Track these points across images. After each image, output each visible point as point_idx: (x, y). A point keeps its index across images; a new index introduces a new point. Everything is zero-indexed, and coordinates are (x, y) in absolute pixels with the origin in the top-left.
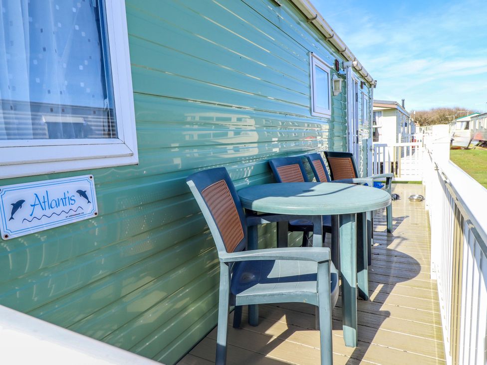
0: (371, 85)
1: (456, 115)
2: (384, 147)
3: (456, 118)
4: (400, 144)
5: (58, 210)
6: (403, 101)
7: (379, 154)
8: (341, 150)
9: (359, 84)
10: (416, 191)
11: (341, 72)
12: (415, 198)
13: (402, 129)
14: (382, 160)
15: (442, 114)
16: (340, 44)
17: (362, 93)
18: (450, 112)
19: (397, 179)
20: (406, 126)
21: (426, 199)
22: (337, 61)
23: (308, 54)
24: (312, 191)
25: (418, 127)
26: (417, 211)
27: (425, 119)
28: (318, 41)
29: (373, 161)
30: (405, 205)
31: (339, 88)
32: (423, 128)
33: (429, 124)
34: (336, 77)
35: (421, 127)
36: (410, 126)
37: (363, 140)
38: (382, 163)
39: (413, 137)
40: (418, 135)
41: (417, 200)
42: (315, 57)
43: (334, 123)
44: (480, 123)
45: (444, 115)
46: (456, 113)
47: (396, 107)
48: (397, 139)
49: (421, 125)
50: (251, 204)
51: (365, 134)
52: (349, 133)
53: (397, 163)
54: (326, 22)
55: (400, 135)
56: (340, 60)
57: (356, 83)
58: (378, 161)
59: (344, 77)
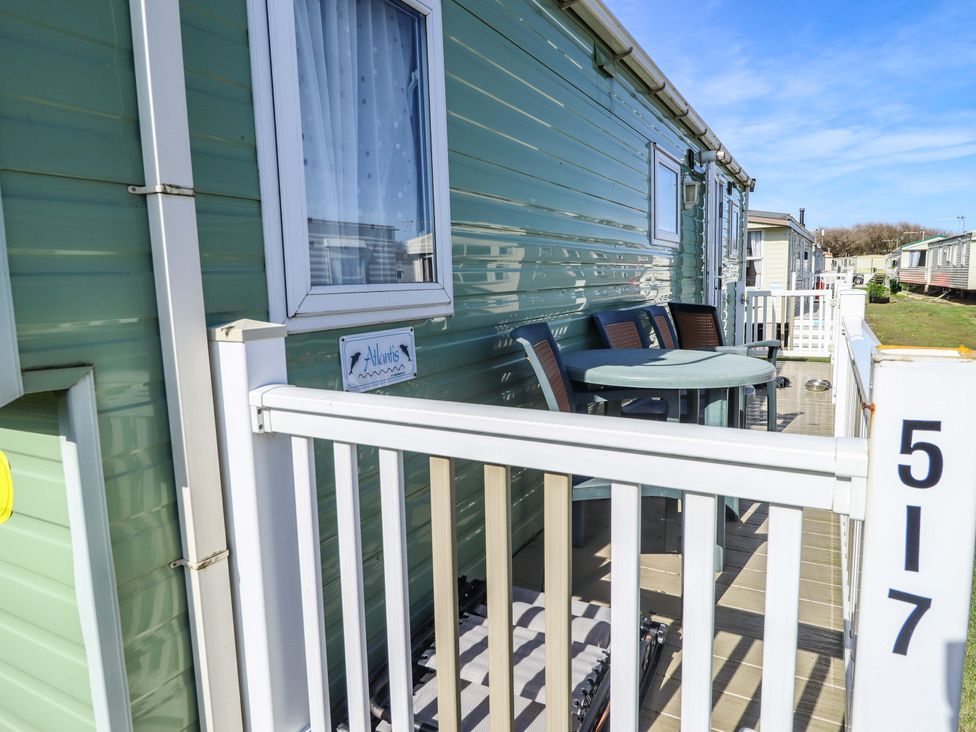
0: (746, 186)
1: (902, 238)
2: (765, 297)
3: (903, 243)
4: (794, 292)
5: (384, 367)
6: (802, 212)
7: (756, 308)
8: (692, 301)
9: (725, 186)
10: (818, 374)
11: (697, 168)
12: (817, 384)
13: (798, 263)
14: (760, 321)
15: (875, 235)
16: (698, 123)
17: (729, 201)
18: (892, 232)
19: (786, 353)
20: (806, 258)
21: (834, 386)
22: (690, 152)
23: (648, 146)
24: (663, 359)
25: (828, 260)
26: (820, 405)
27: (844, 244)
28: (661, 121)
29: (745, 321)
30: (799, 395)
31: (694, 197)
32: (839, 261)
33: (851, 253)
34: (688, 179)
35: (835, 259)
36: (813, 258)
37: (728, 284)
38: (760, 326)
39: (818, 278)
40: (828, 276)
41: (818, 387)
42: (660, 150)
43: (683, 255)
44: (945, 254)
45: (879, 238)
46: (901, 234)
47: (788, 223)
48: (789, 283)
49: (835, 255)
50: (583, 374)
51: (732, 274)
52: (707, 273)
53: (787, 326)
54: (677, 93)
55: (794, 276)
56: (696, 149)
57: (721, 186)
58: (753, 321)
59: (701, 177)
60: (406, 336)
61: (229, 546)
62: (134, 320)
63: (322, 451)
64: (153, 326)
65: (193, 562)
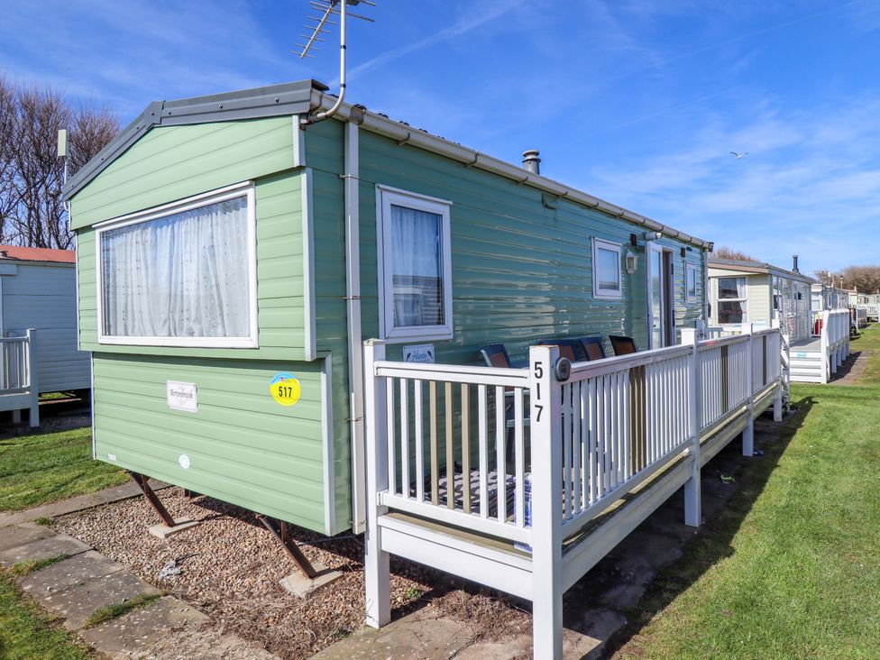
0: (704, 248)
6: (797, 258)
9: (676, 252)
16: (635, 217)
17: (683, 261)
22: (633, 236)
23: (590, 239)
31: (633, 266)
34: (629, 254)
47: (766, 271)
48: (771, 320)
52: (648, 315)
56: (640, 232)
60: (431, 348)
61: (364, 416)
62: (339, 338)
63: (397, 381)
64: (346, 340)
65: (354, 418)
